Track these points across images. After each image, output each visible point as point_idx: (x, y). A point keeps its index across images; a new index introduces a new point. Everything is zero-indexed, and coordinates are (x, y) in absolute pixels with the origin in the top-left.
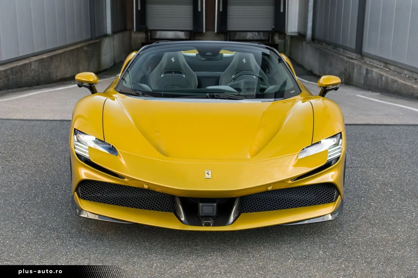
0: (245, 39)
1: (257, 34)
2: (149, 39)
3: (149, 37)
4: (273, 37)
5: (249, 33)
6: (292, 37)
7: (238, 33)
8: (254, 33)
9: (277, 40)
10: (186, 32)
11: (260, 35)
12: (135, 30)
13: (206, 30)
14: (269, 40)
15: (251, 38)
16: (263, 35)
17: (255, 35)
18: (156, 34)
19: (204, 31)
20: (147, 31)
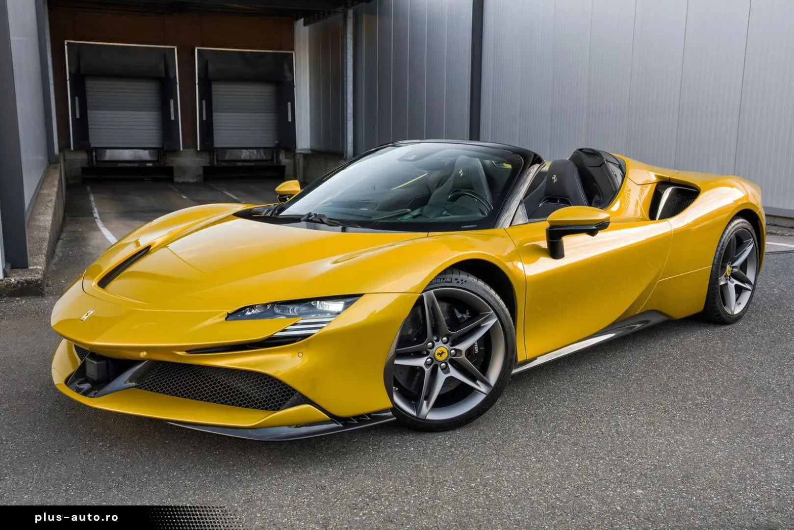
0: (239, 159)
1: (255, 152)
2: (95, 163)
3: (94, 158)
4: (278, 156)
5: (244, 151)
6: (306, 156)
7: (228, 151)
8: (251, 151)
9: (284, 159)
10: (151, 150)
11: (260, 153)
12: (72, 149)
13: (183, 148)
14: (272, 160)
15: (248, 158)
16: (264, 153)
17: (253, 153)
18: (105, 155)
19: (181, 150)
20: (89, 150)
